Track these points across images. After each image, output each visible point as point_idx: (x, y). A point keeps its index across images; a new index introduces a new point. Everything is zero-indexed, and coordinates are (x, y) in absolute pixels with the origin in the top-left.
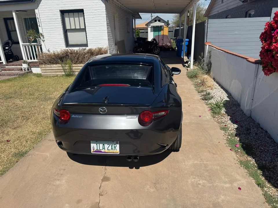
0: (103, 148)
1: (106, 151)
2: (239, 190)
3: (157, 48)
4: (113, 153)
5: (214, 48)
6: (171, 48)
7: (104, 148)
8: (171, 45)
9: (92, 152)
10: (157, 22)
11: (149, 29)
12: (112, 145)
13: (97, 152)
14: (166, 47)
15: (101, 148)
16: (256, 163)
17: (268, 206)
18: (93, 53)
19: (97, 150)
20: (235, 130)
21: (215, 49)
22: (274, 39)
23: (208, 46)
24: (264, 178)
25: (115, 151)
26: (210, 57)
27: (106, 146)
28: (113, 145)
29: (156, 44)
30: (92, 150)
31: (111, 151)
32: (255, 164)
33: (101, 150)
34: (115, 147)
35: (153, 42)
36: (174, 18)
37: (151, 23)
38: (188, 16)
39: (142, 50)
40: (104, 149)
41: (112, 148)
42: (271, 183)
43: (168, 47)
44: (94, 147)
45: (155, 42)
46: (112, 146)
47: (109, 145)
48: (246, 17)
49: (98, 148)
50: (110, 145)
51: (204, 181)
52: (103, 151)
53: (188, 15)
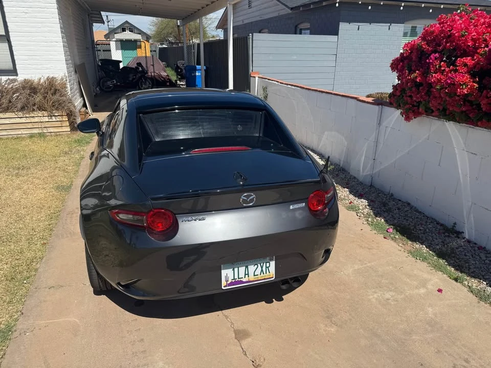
0: (245, 274)
1: (252, 278)
2: (440, 293)
3: (146, 80)
4: (264, 279)
5: (274, 82)
6: (168, 82)
7: (247, 274)
8: (168, 76)
9: (224, 287)
10: (127, 32)
11: (113, 45)
12: (262, 264)
13: (234, 285)
14: (159, 79)
15: (242, 275)
16: (430, 250)
17: (485, 305)
18: (35, 88)
19: (233, 281)
20: (368, 207)
21: (277, 83)
22: (433, 67)
23: (257, 78)
24: (453, 269)
25: (267, 275)
26: (267, 97)
27: (252, 268)
28: (265, 264)
29: (144, 72)
30: (224, 283)
31: (259, 277)
32: (431, 252)
33: (241, 279)
34: (268, 267)
35: (137, 68)
36: (151, 27)
37: (115, 33)
38: (178, 26)
39: (117, 82)
40: (247, 276)
41: (262, 270)
42: (467, 273)
43: (162, 79)
44: (228, 275)
45: (140, 69)
46: (262, 267)
47: (256, 266)
48: (296, 33)
49: (236, 277)
50: (259, 265)
51: (391, 293)
52: (244, 280)
53: (179, 24)
